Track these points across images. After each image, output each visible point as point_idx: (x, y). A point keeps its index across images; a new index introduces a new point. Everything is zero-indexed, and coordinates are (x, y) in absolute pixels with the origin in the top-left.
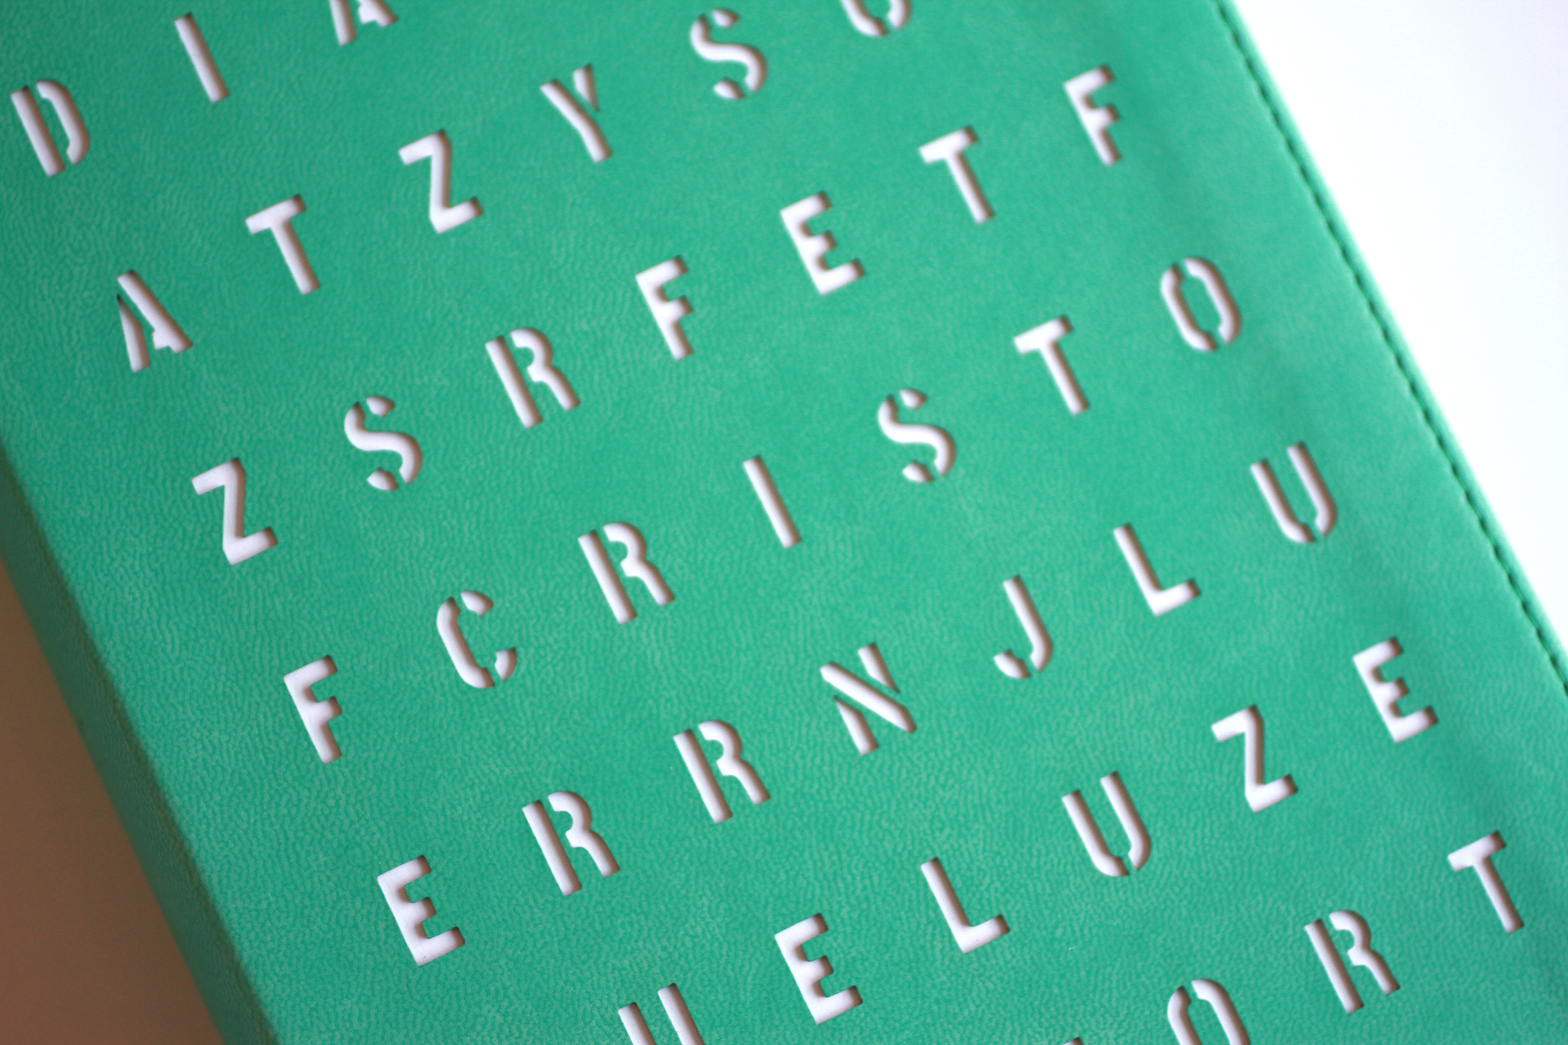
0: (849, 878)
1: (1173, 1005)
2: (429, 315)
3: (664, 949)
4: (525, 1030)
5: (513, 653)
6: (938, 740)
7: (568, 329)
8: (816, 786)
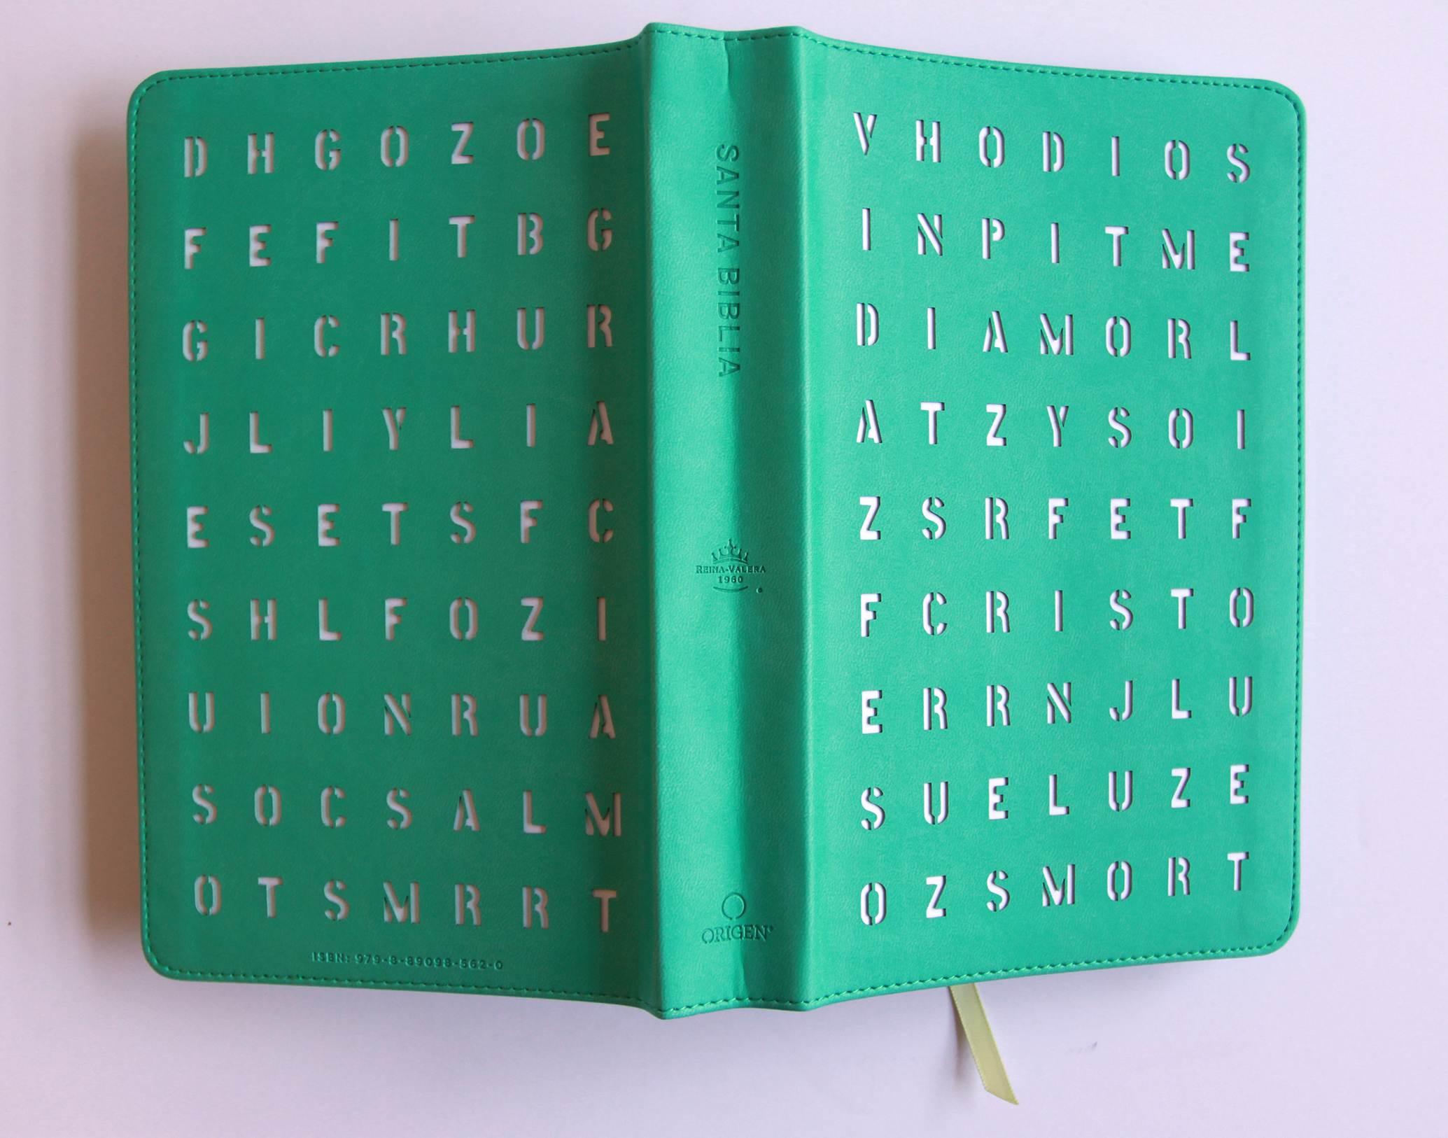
0: (1023, 768)
1: (1112, 867)
2: (971, 476)
3: (950, 767)
4: (889, 776)
5: (945, 625)
6: (1077, 730)
7: (1017, 508)
8: (1027, 728)
